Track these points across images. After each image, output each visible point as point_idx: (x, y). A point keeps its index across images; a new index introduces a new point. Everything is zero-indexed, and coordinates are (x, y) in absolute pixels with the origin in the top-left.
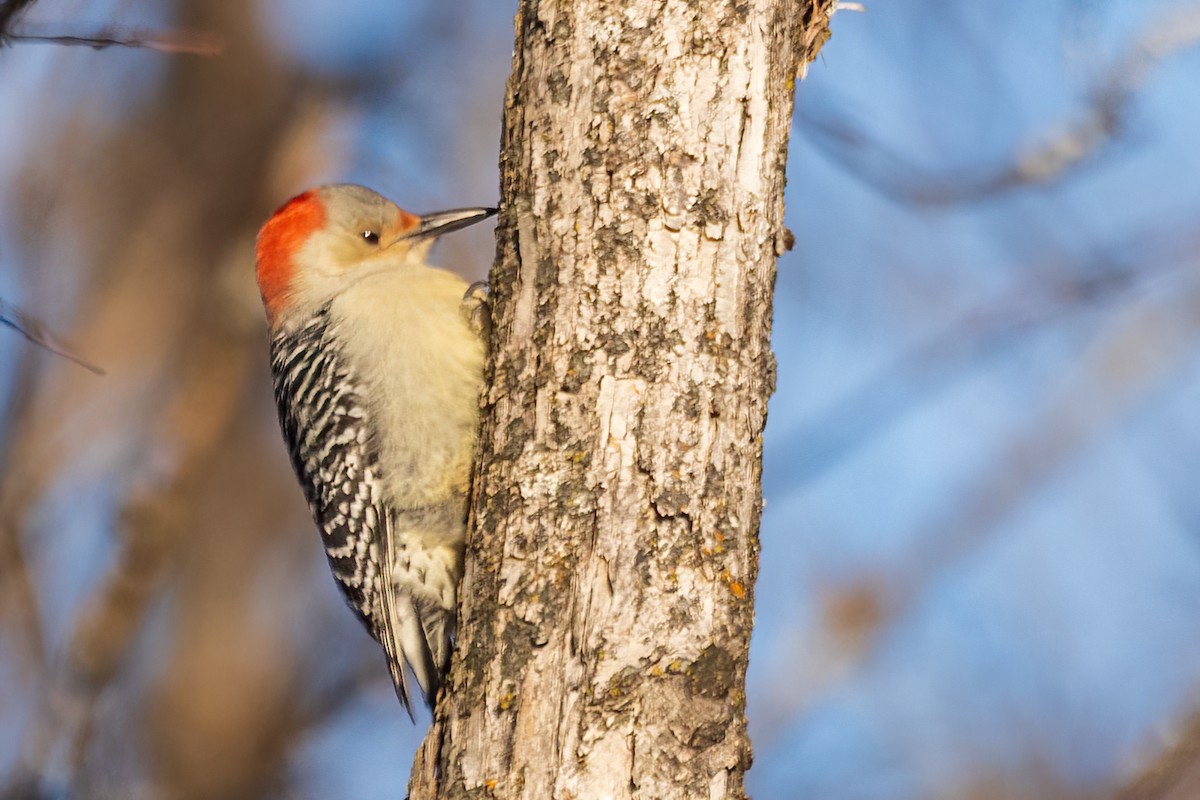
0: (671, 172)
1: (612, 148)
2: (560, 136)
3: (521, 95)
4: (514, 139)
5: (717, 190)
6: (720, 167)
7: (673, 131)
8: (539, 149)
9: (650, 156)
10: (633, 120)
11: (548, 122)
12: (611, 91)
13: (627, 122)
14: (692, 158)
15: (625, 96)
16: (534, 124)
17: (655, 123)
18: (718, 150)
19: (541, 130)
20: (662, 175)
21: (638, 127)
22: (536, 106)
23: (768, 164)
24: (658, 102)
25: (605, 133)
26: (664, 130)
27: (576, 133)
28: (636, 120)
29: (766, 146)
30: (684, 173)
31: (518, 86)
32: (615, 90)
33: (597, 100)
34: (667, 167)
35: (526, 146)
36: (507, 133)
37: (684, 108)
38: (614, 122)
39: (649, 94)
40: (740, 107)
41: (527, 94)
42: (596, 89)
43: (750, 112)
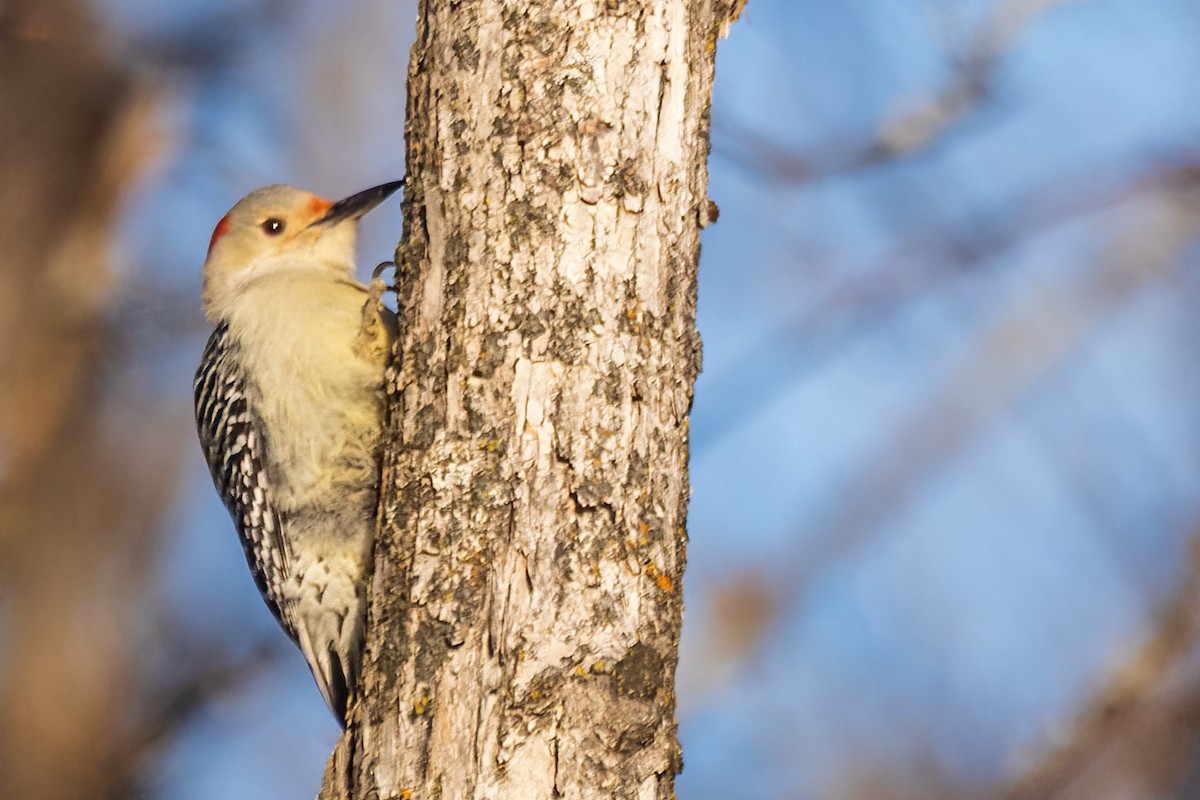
0: (586, 141)
1: (524, 116)
2: (468, 105)
3: (426, 62)
4: (420, 108)
5: (635, 159)
6: (638, 134)
7: (588, 98)
8: (446, 119)
9: (563, 125)
10: (545, 86)
11: (454, 90)
12: (521, 56)
13: (538, 89)
14: (609, 126)
15: (536, 61)
16: (440, 93)
17: (568, 89)
18: (636, 117)
19: (448, 98)
20: (576, 144)
21: (550, 94)
22: (442, 74)
23: (689, 131)
24: (571, 67)
25: (515, 101)
26: (578, 97)
27: (485, 102)
28: (548, 86)
29: (686, 111)
30: (600, 142)
31: (423, 53)
32: (526, 55)
33: (506, 66)
34: (582, 136)
35: (433, 116)
36: (412, 102)
37: (598, 73)
38: (524, 89)
39: (562, 58)
40: (658, 71)
41: (433, 60)
42: (505, 54)
43: (669, 76)
